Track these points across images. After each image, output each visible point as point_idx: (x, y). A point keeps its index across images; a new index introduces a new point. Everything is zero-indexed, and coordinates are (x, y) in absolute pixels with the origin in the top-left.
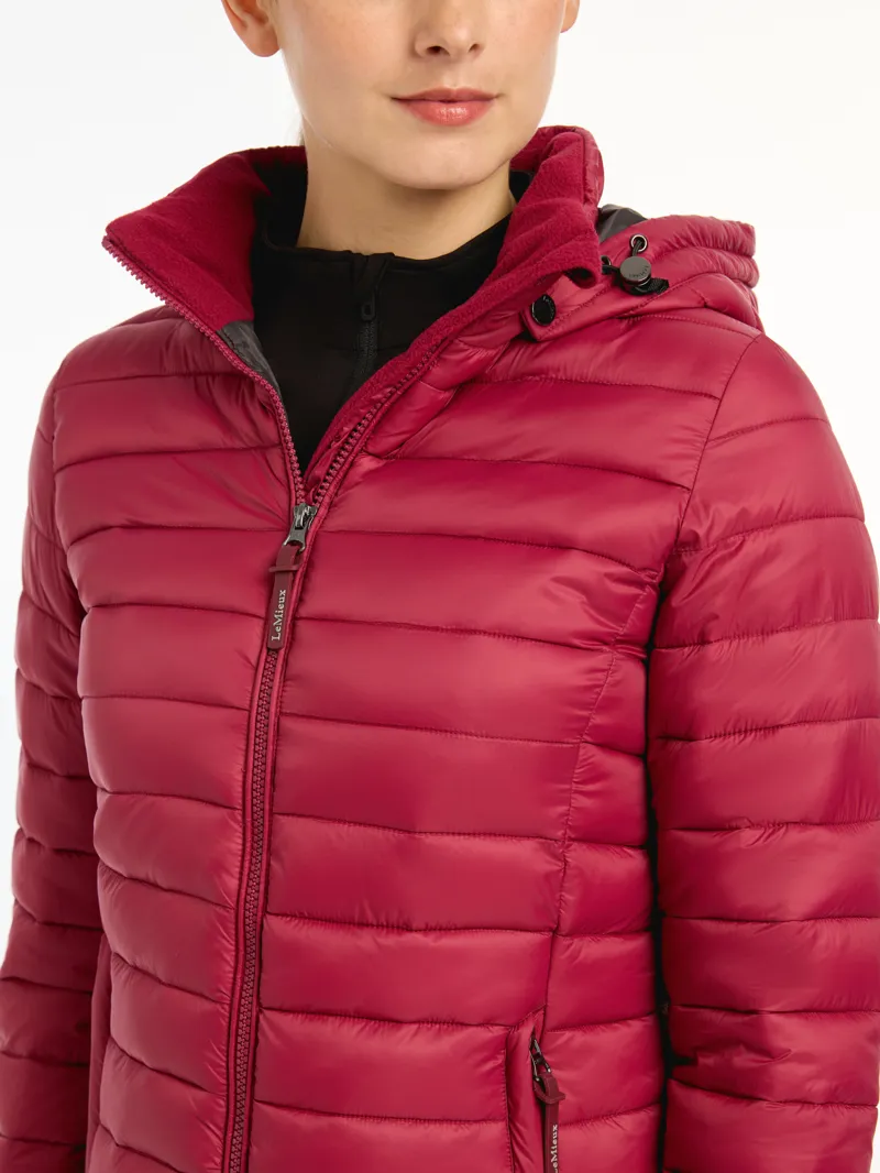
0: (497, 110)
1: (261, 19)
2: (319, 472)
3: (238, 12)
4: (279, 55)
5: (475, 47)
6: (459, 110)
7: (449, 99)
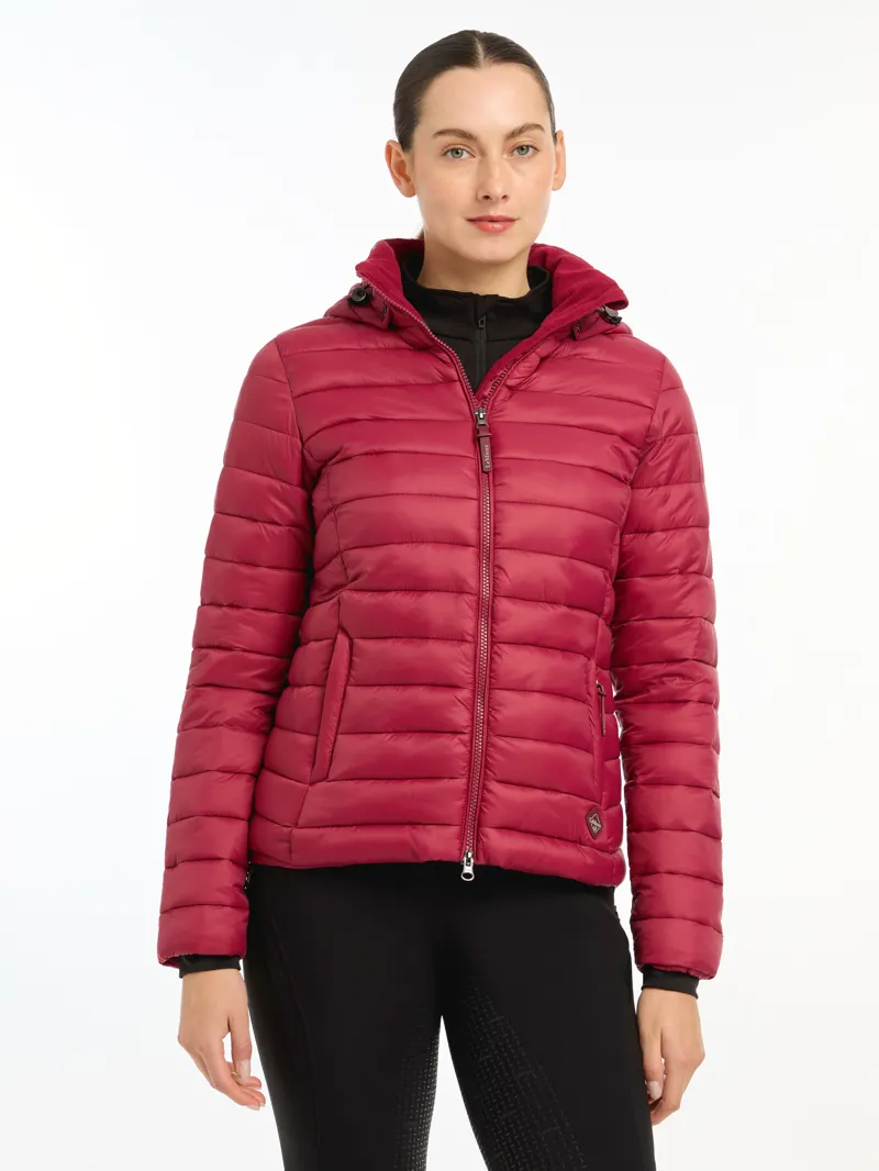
0: (516, 226)
1: (408, 179)
2: (484, 393)
3: (397, 175)
4: (415, 197)
5: (505, 197)
6: (498, 226)
7: (493, 220)
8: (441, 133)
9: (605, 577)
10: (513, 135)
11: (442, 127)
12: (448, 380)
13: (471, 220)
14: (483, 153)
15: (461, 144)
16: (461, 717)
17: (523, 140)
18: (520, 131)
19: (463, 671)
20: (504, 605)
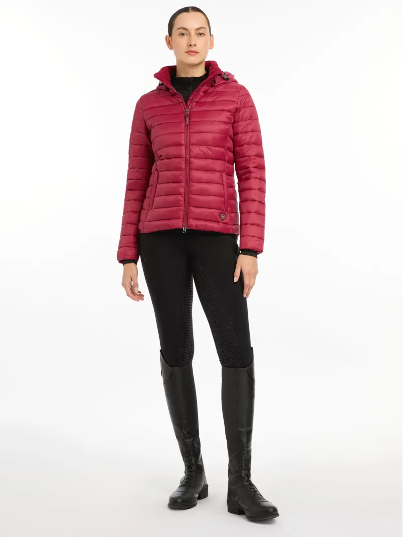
0: (199, 54)
1: (171, 45)
2: (188, 104)
3: (168, 45)
5: (195, 45)
6: (193, 53)
7: (192, 52)
8: (179, 29)
9: (225, 150)
10: (197, 29)
11: (179, 27)
12: (180, 103)
13: (187, 52)
14: (190, 34)
15: (184, 32)
16: (182, 190)
17: (201, 31)
18: (199, 29)
19: (183, 178)
20: (193, 160)
